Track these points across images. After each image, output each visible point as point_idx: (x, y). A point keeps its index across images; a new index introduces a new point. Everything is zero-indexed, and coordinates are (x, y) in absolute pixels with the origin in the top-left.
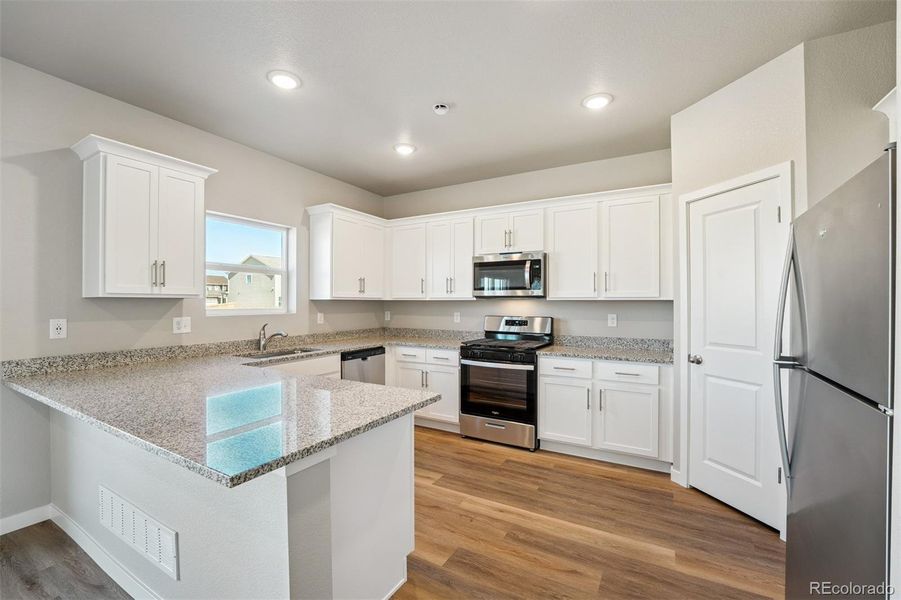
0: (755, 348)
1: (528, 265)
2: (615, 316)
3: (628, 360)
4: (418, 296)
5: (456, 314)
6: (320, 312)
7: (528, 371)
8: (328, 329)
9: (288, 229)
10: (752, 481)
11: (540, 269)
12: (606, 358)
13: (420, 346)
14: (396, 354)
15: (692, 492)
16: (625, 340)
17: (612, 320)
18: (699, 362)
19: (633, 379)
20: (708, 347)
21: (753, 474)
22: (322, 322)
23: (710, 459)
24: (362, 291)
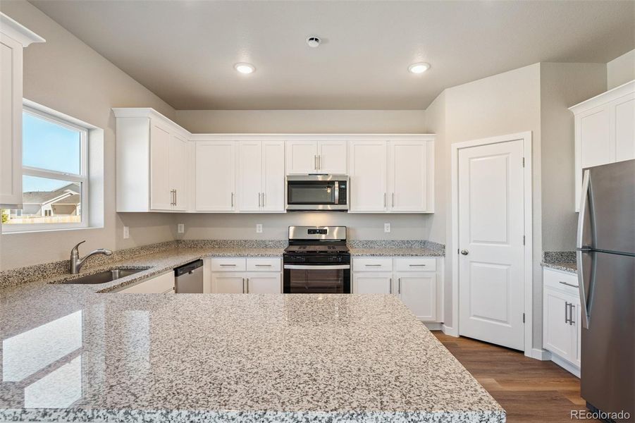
0: (506, 243)
1: (337, 185)
2: (389, 224)
3: (417, 255)
4: (227, 209)
5: (258, 225)
6: (126, 226)
7: (344, 270)
8: (133, 245)
9: (89, 130)
10: (504, 325)
11: (346, 189)
12: (403, 256)
13: (240, 256)
14: (213, 265)
15: (462, 339)
16: (397, 241)
17: (387, 228)
18: (466, 254)
19: (420, 269)
20: (472, 244)
21: (505, 320)
22: (128, 237)
23: (475, 316)
24: (174, 204)
